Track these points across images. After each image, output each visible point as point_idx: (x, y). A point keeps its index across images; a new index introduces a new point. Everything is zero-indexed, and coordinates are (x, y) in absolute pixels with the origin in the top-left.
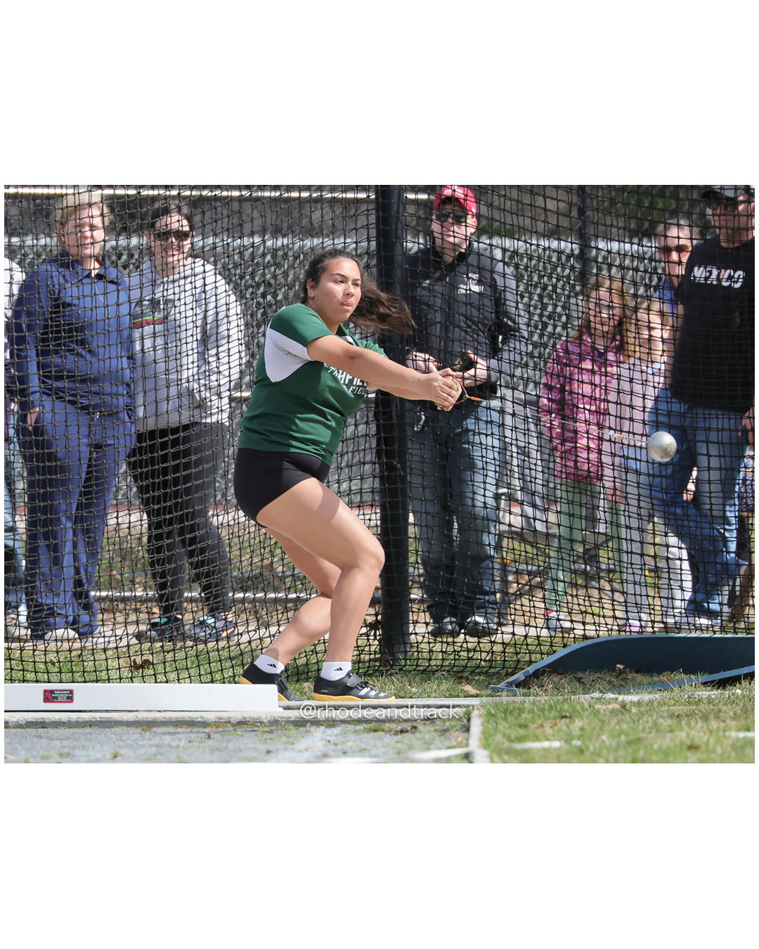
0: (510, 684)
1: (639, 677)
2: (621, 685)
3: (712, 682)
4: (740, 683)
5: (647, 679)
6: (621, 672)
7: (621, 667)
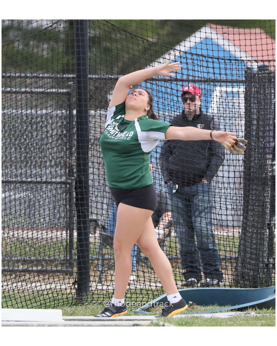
0: (143, 309)
1: (199, 307)
2: (191, 311)
3: (235, 309)
4: (248, 310)
5: (202, 308)
6: (191, 305)
7: (191, 302)
